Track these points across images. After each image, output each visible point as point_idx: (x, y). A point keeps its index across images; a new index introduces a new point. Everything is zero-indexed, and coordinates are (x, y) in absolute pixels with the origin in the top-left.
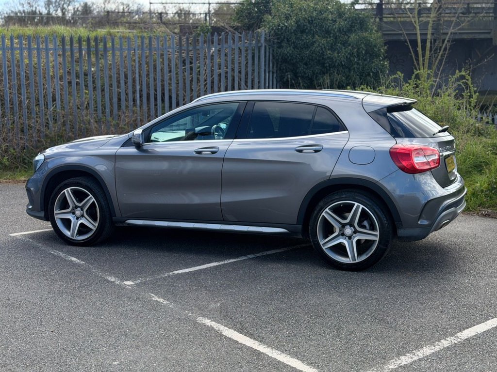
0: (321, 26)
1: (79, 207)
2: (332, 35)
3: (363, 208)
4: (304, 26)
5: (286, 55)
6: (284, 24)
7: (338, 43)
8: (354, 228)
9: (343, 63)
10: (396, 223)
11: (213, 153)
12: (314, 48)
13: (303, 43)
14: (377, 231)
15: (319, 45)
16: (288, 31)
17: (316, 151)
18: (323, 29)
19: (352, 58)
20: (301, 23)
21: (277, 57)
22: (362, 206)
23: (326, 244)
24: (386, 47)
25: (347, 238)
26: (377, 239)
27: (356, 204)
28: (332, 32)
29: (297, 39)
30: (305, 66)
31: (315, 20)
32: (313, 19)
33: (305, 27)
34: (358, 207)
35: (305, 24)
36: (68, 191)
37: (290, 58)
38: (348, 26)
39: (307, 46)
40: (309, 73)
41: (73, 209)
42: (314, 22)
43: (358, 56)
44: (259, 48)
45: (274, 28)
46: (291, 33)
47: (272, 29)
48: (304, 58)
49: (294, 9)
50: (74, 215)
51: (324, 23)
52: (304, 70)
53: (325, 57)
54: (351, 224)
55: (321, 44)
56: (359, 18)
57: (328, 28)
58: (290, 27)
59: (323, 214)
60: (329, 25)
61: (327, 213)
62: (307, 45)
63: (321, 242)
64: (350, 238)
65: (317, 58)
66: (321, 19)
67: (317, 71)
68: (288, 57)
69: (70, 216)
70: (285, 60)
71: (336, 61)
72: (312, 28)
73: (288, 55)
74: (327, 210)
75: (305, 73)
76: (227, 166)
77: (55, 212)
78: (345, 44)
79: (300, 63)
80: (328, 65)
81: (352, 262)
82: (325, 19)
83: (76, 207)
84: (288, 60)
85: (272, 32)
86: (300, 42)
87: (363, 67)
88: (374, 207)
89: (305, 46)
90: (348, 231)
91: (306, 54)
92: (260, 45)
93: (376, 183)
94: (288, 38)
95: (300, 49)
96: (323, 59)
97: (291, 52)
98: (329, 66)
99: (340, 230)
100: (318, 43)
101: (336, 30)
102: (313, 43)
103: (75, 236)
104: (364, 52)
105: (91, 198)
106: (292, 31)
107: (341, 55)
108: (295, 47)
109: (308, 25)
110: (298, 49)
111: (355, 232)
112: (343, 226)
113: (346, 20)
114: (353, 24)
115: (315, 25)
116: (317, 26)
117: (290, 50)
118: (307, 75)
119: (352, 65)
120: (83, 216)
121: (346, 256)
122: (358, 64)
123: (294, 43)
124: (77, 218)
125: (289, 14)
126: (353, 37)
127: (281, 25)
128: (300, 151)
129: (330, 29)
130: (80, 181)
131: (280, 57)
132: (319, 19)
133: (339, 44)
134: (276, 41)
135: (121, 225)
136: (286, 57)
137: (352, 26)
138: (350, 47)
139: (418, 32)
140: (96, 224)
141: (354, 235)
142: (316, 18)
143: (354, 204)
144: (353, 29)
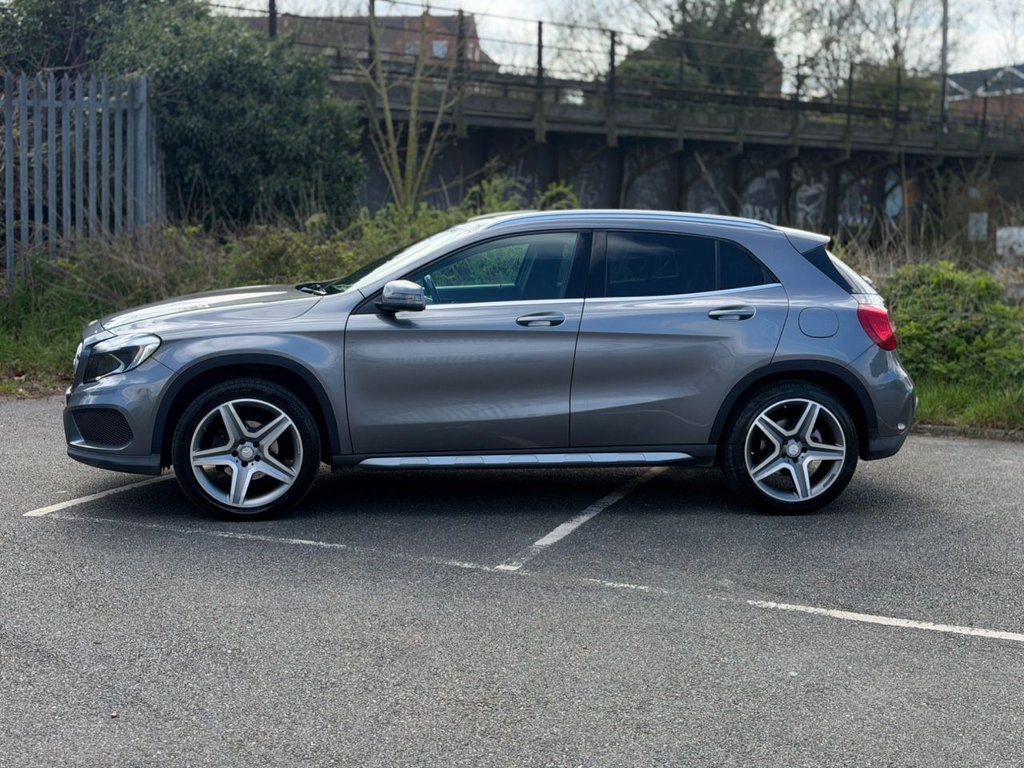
0: (252, 81)
1: (250, 439)
2: (273, 98)
3: (821, 409)
4: (220, 75)
5: (192, 130)
6: (181, 69)
7: (287, 115)
8: (804, 442)
9: (303, 154)
10: (870, 430)
11: (554, 323)
12: (248, 121)
13: (222, 109)
14: (842, 444)
15: (257, 115)
16: (192, 82)
17: (743, 317)
18: (256, 85)
19: (311, 147)
20: (214, 69)
21: (171, 135)
22: (819, 406)
23: (760, 474)
24: (361, 131)
25: (791, 460)
26: (843, 458)
27: (811, 403)
28: (275, 92)
29: (208, 100)
30: (229, 155)
31: (237, 66)
32: (235, 63)
33: (223, 78)
34: (813, 407)
35: (221, 71)
36: (227, 410)
37: (199, 137)
38: (295, 83)
39: (230, 116)
40: (238, 168)
41: (235, 445)
42: (235, 70)
43: (323, 140)
44: (136, 112)
45: (163, 75)
46: (197, 87)
47: (158, 74)
48: (225, 139)
49: (185, 37)
50: (236, 458)
51: (256, 75)
52: (228, 162)
53: (267, 140)
54: (798, 438)
55: (260, 115)
56: (309, 69)
57: (266, 85)
58: (197, 77)
59: (756, 422)
60: (268, 77)
61: (761, 421)
62: (230, 114)
63: (751, 472)
64: (795, 460)
65: (254, 141)
66: (250, 65)
67: (254, 164)
68: (194, 135)
69: (228, 461)
70: (186, 142)
71: (290, 150)
72: (236, 81)
73: (196, 131)
74: (762, 415)
75: (227, 168)
76: (586, 347)
77: (193, 454)
78: (296, 115)
79: (218, 149)
80: (274, 156)
81: (801, 499)
82: (256, 66)
83: (243, 440)
84: (194, 141)
85: (159, 82)
86: (217, 106)
87: (330, 166)
88: (839, 407)
89: (226, 115)
90: (793, 448)
91: (231, 132)
92: (137, 106)
93: (847, 368)
94: (192, 97)
95: (215, 120)
96: (264, 143)
97: (200, 125)
98: (276, 159)
99: (781, 448)
100: (254, 112)
101: (282, 91)
102: (243, 111)
103: (242, 500)
104: (332, 137)
105: (284, 420)
106: (201, 83)
107: (297, 140)
108: (206, 116)
109: (229, 75)
110: (211, 119)
111: (805, 449)
112: (785, 440)
113: (290, 72)
114: (301, 81)
115: (239, 75)
116: (241, 79)
117: (198, 121)
118: (233, 172)
119: (314, 160)
120: (257, 458)
121: (793, 490)
122: (322, 158)
123: (203, 107)
124: (245, 464)
125: (181, 48)
126: (311, 105)
127: (176, 70)
128: (715, 317)
129: (270, 85)
130: (258, 387)
131: (177, 136)
132: (244, 65)
133: (289, 118)
134: (165, 100)
135: (348, 470)
136: (190, 135)
137: (300, 85)
138: (310, 125)
139: (387, 106)
140: (295, 472)
141: (803, 454)
142: (238, 62)
143: (807, 404)
144: (301, 89)
